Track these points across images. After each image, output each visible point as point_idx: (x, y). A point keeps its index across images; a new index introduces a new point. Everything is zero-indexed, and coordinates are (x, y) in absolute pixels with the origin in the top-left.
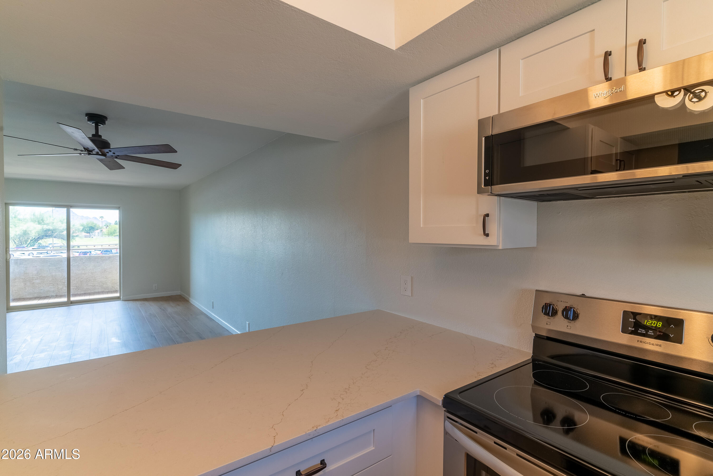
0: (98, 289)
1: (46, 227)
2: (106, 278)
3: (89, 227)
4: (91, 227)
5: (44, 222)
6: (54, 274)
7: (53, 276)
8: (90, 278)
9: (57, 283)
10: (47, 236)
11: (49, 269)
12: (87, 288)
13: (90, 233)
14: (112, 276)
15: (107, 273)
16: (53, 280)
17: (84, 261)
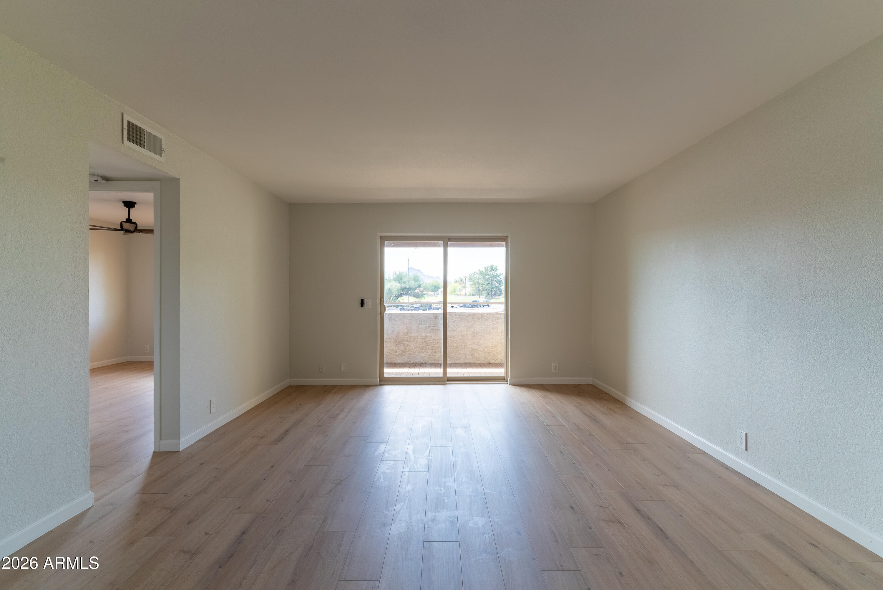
0: (469, 358)
1: (403, 285)
2: (478, 344)
3: (434, 286)
4: (435, 286)
5: (403, 280)
6: (423, 334)
7: (423, 338)
8: (460, 343)
9: (426, 346)
10: (403, 294)
11: (419, 328)
12: (457, 357)
13: (434, 292)
14: (485, 342)
15: (480, 337)
16: (422, 342)
17: (454, 320)
